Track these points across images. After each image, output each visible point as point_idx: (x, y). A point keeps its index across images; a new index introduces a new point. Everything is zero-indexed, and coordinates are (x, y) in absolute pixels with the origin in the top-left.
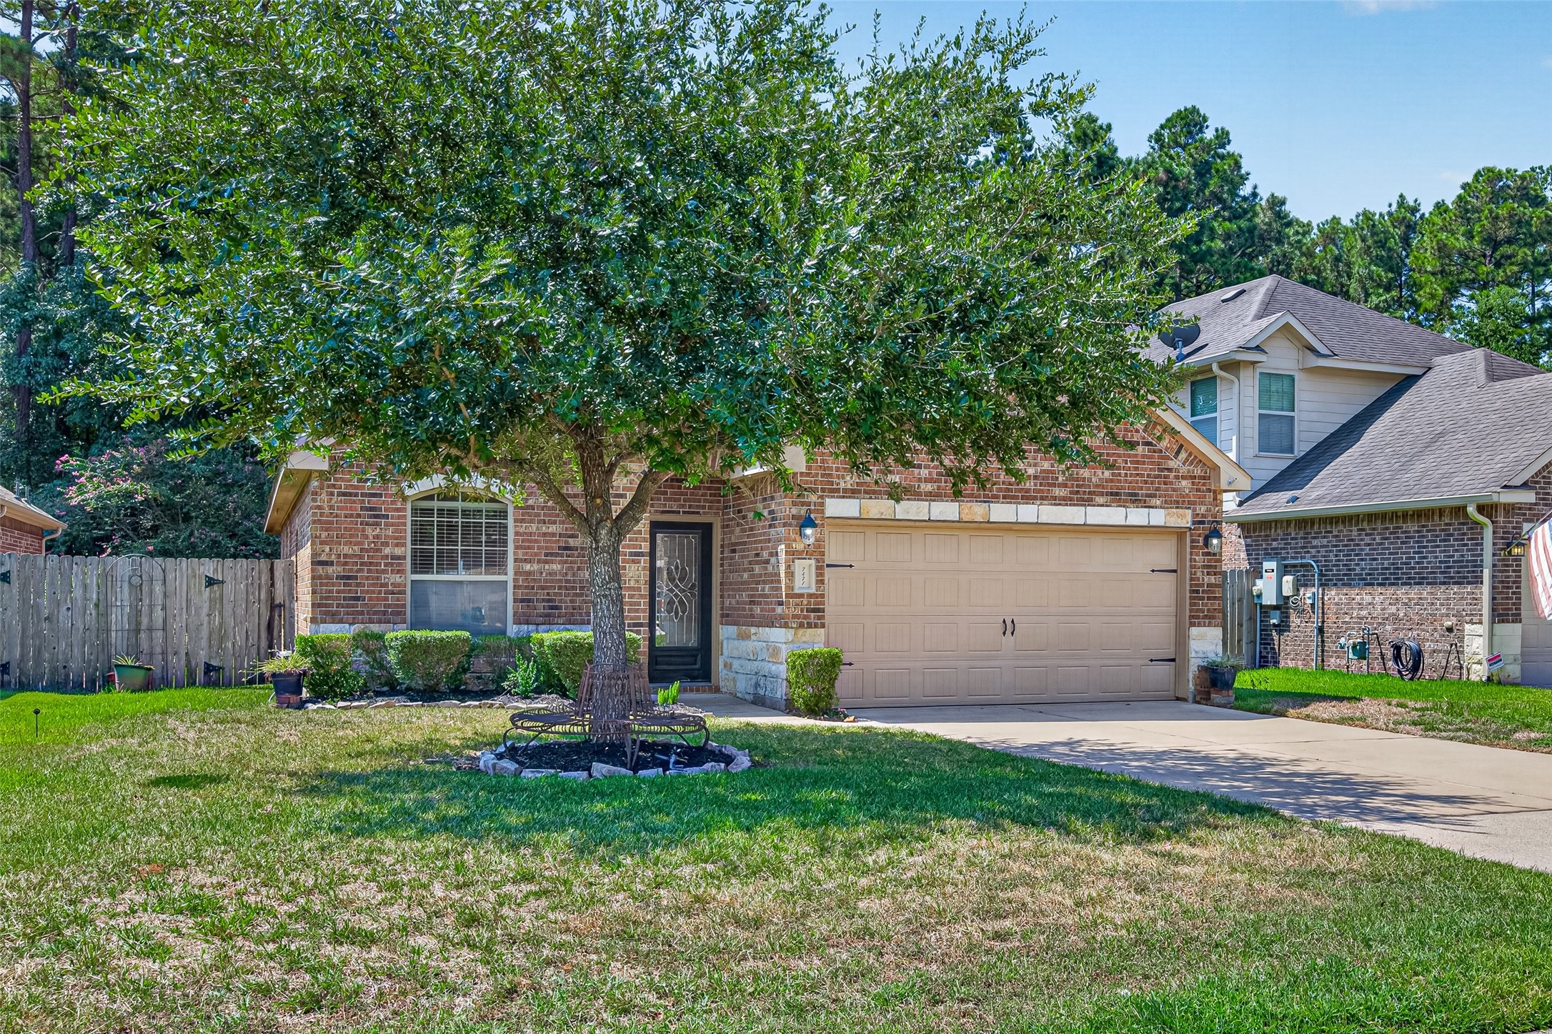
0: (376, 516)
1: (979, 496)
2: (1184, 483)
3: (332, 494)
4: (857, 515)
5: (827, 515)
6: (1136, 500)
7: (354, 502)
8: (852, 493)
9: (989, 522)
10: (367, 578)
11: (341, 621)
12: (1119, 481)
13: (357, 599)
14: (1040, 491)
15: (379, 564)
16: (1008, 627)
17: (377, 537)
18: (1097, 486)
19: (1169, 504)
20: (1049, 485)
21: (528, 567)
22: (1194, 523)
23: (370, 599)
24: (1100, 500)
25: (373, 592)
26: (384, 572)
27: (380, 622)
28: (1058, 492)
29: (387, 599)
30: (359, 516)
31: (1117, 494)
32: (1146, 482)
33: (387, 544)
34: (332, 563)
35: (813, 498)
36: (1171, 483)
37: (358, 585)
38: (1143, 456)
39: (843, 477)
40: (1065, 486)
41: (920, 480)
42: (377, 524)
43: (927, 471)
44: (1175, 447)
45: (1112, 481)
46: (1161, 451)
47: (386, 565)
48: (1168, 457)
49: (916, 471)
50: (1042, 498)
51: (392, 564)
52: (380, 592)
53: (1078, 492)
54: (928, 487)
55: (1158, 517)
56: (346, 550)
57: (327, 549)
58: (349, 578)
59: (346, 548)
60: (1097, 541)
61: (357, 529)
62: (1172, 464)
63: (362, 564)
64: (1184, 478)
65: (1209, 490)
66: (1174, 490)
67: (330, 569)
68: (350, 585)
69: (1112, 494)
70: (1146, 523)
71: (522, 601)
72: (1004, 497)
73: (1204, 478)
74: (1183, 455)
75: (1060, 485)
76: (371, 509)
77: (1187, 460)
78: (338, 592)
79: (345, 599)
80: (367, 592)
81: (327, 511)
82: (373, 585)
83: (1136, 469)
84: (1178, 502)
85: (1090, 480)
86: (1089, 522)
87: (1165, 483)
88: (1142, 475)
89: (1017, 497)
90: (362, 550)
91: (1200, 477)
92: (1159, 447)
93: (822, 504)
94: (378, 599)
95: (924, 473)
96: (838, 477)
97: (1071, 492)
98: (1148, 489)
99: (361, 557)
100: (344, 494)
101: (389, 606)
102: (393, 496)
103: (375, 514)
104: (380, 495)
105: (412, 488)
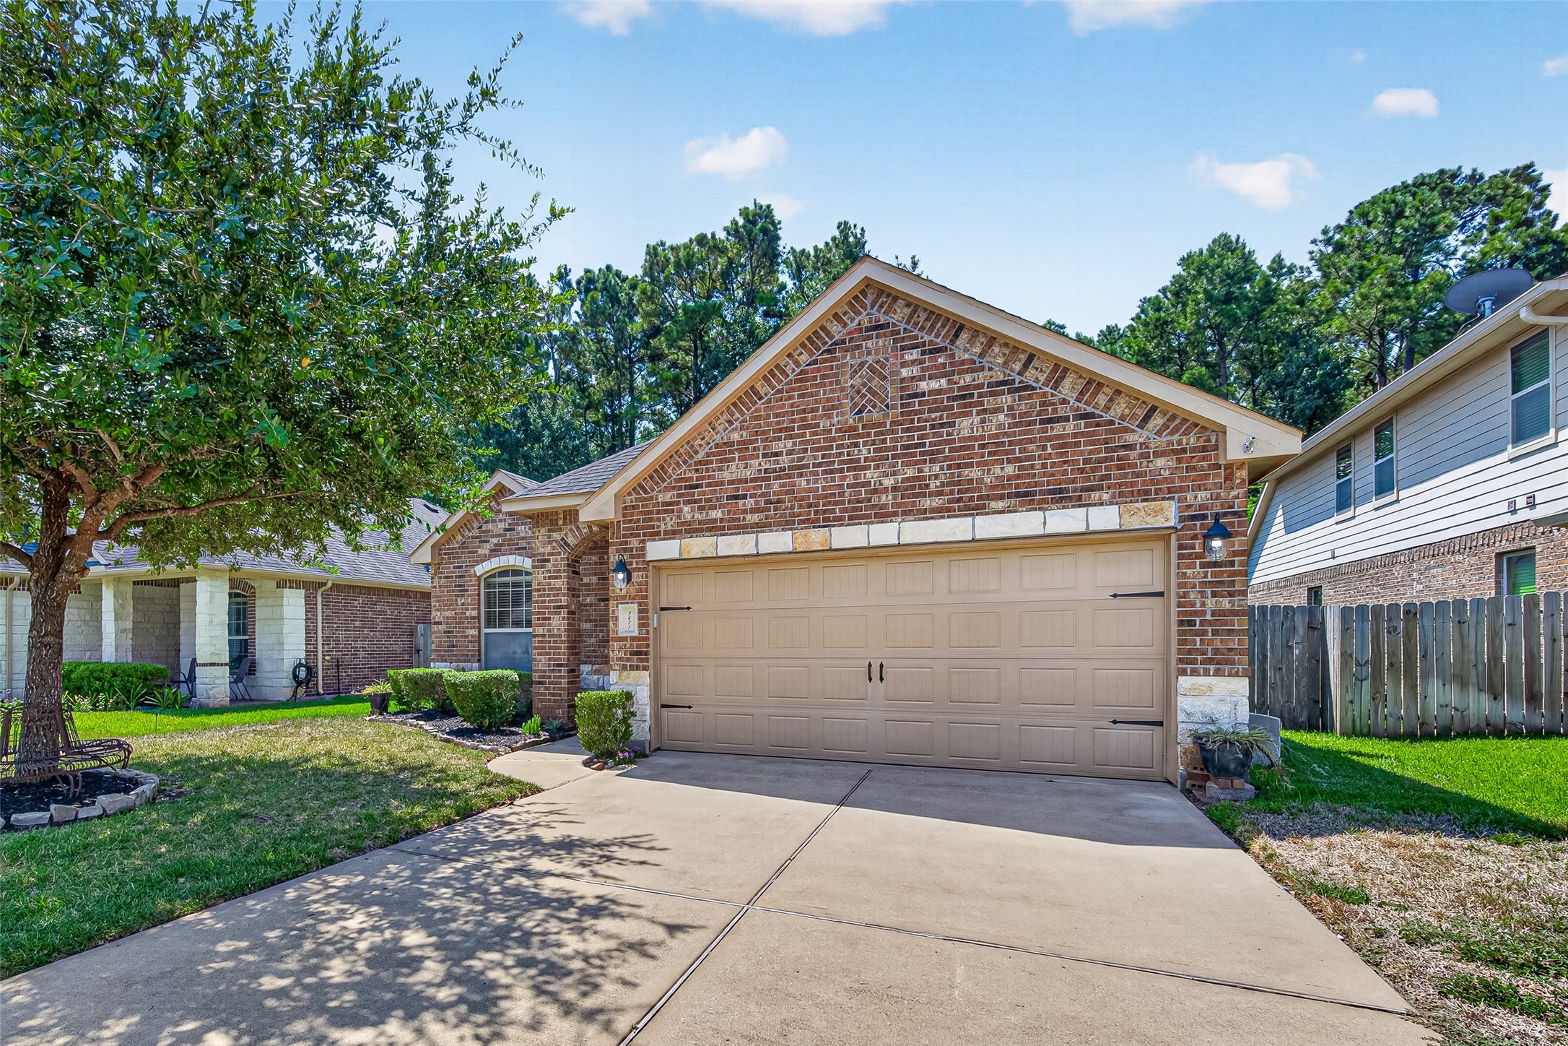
0: (462, 591)
1: (817, 520)
2: (1160, 462)
3: (440, 578)
4: (677, 556)
5: (649, 558)
6: (1061, 497)
7: (452, 582)
8: (672, 534)
9: (831, 550)
10: (458, 632)
11: (445, 661)
12: (1034, 476)
13: (453, 646)
14: (899, 505)
15: (464, 622)
16: (877, 673)
17: (463, 603)
18: (993, 487)
19: (1123, 497)
20: (915, 495)
22: (1182, 519)
23: (460, 645)
24: (1001, 505)
25: (462, 641)
26: (467, 628)
27: (465, 661)
28: (927, 503)
29: (468, 645)
30: (453, 590)
31: (1026, 494)
32: (1082, 471)
33: (467, 609)
34: (440, 623)
35: (634, 543)
36: (1134, 465)
37: (454, 636)
38: (1075, 435)
39: (664, 520)
40: (940, 493)
41: (745, 511)
42: (463, 596)
43: (752, 501)
44: (1141, 413)
45: (1018, 477)
46: (1112, 423)
47: (468, 622)
48: (1126, 430)
49: (741, 502)
50: (904, 513)
51: (471, 623)
52: (465, 641)
53: (959, 500)
54: (755, 518)
55: (1105, 517)
56: (448, 614)
57: (439, 614)
58: (449, 632)
60: (1011, 561)
61: (452, 599)
62: (1131, 438)
63: (455, 622)
64: (1157, 454)
65: (1218, 466)
66: (1138, 475)
67: (440, 627)
68: (449, 637)
69: (1018, 495)
70: (1082, 528)
72: (851, 518)
73: (1204, 449)
74: (1157, 421)
75: (931, 494)
76: (460, 586)
77: (1165, 426)
78: (444, 642)
79: (448, 646)
80: (458, 641)
81: (438, 589)
82: (463, 636)
83: (1062, 454)
84: (1147, 492)
85: (980, 480)
86: (978, 537)
87: (1119, 468)
88: (1075, 462)
89: (868, 516)
91: (1194, 450)
92: (1107, 417)
93: (643, 549)
94: (464, 646)
95: (750, 502)
96: (659, 520)
97: (950, 501)
98: (1088, 479)
99: (455, 618)
100: (446, 577)
101: (469, 651)
102: (470, 576)
103: (462, 590)
104: (464, 576)
105: (480, 569)
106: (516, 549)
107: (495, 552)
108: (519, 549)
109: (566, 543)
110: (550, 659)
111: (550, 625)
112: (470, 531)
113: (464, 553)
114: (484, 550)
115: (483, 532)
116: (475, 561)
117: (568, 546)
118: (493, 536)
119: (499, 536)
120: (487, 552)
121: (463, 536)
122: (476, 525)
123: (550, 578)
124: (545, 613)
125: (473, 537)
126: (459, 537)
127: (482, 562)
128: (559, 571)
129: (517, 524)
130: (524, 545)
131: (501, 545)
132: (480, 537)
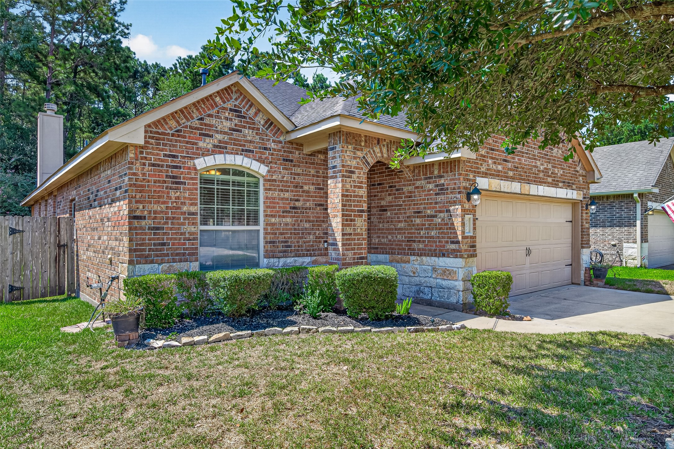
0: (177, 183)
1: (527, 180)
3: (144, 164)
4: (488, 188)
7: (161, 171)
9: (529, 195)
10: (171, 229)
11: (152, 262)
13: (164, 244)
14: (544, 179)
15: (179, 219)
16: (529, 252)
17: (178, 198)
18: (559, 178)
21: (273, 220)
22: (583, 198)
23: (173, 244)
25: (175, 239)
26: (183, 224)
27: (180, 261)
28: (549, 180)
29: (185, 244)
30: (165, 182)
32: (572, 177)
33: (184, 204)
34: (145, 218)
35: (471, 177)
37: (164, 234)
39: (482, 165)
41: (508, 169)
42: (178, 189)
43: (510, 164)
47: (184, 219)
49: (507, 164)
51: (188, 219)
52: (180, 239)
54: (511, 174)
56: (156, 208)
57: (141, 207)
58: (158, 229)
59: (156, 206)
61: (163, 192)
63: (167, 218)
67: (143, 223)
68: (159, 234)
71: (270, 242)
72: (534, 181)
75: (549, 177)
76: (174, 177)
78: (150, 239)
79: (155, 245)
80: (171, 239)
81: (141, 177)
82: (176, 234)
90: (167, 208)
93: (476, 181)
94: (179, 244)
97: (553, 180)
99: (166, 213)
100: (153, 165)
101: (187, 249)
102: (189, 168)
103: (176, 181)
104: (180, 167)
105: (200, 163)
106: (243, 150)
107: (219, 148)
108: (246, 151)
109: (366, 161)
110: (355, 254)
111: (355, 225)
112: (188, 120)
113: (180, 141)
114: (206, 144)
115: (206, 125)
116: (193, 153)
117: (368, 164)
118: (217, 132)
119: (225, 133)
120: (210, 146)
121: (178, 122)
122: (196, 115)
123: (355, 186)
124: (351, 216)
125: (191, 127)
126: (173, 123)
127: (203, 155)
128: (362, 182)
129: (244, 127)
130: (251, 148)
131: (226, 143)
132: (202, 129)
